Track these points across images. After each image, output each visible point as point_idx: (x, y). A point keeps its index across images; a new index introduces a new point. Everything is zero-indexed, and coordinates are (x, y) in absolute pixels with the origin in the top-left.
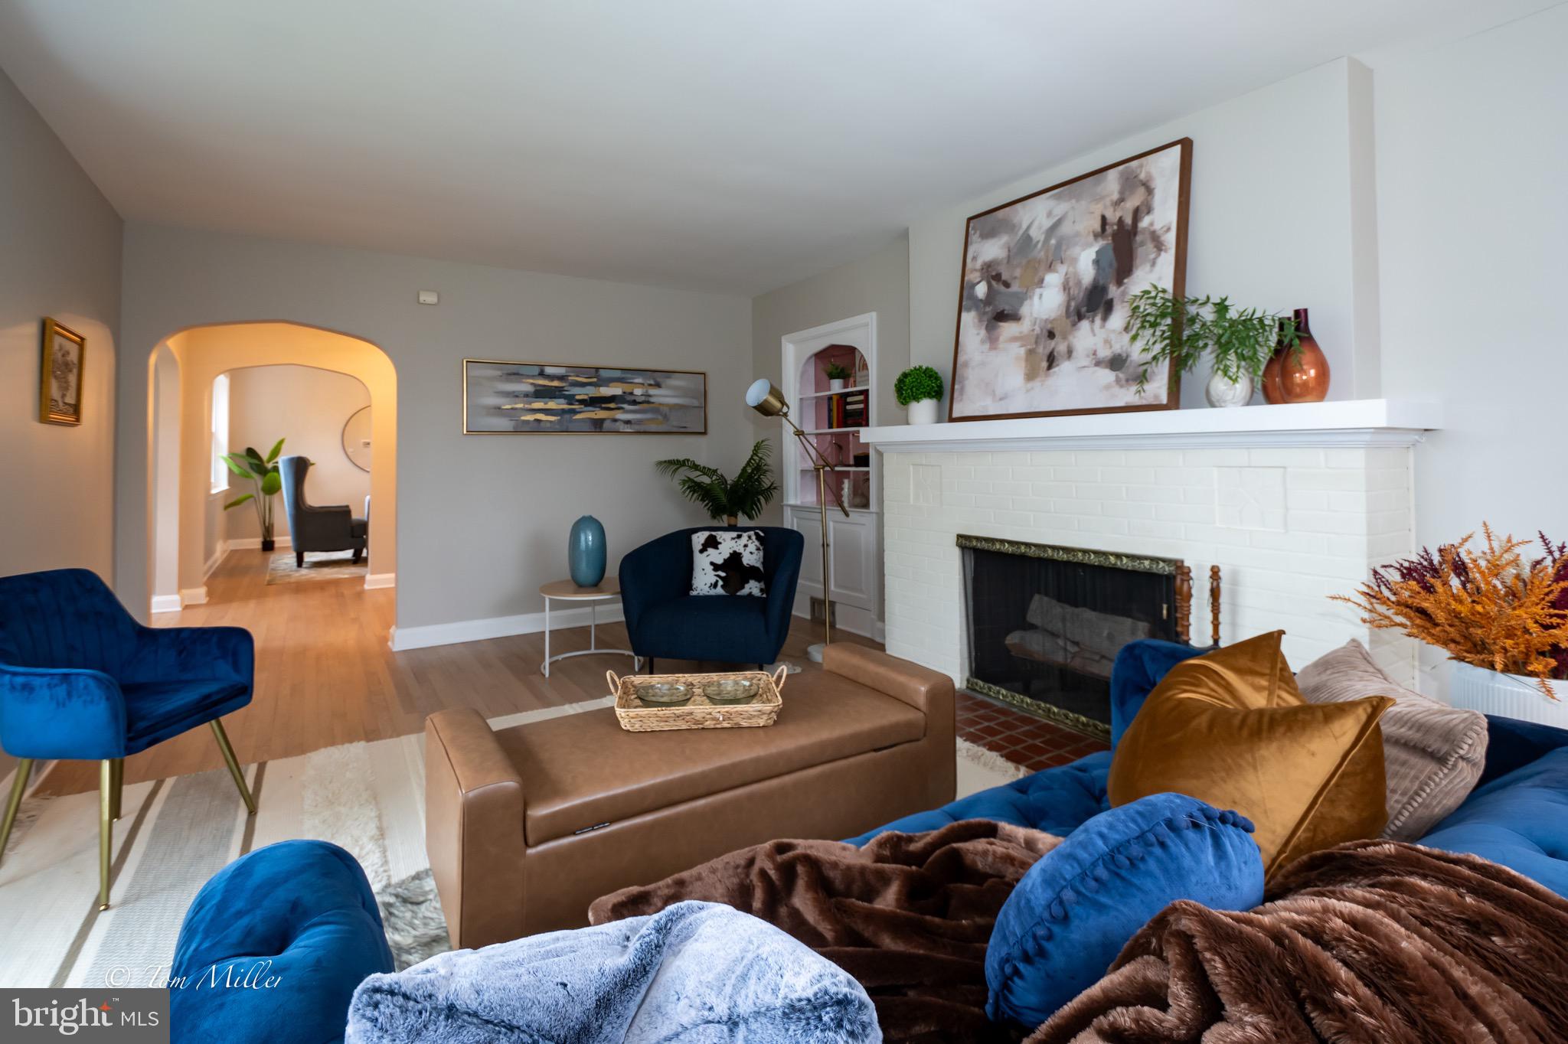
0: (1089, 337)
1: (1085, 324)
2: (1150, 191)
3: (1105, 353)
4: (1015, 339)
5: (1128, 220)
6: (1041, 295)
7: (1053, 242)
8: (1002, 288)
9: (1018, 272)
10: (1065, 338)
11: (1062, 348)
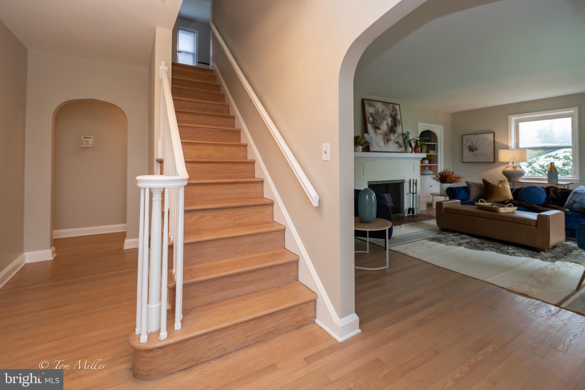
0: (393, 137)
1: (392, 134)
2: (397, 112)
3: (396, 141)
4: (380, 134)
5: (395, 116)
6: (383, 126)
7: (383, 114)
8: (375, 121)
9: (378, 118)
10: (389, 136)
11: (389, 138)
